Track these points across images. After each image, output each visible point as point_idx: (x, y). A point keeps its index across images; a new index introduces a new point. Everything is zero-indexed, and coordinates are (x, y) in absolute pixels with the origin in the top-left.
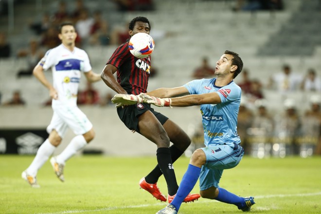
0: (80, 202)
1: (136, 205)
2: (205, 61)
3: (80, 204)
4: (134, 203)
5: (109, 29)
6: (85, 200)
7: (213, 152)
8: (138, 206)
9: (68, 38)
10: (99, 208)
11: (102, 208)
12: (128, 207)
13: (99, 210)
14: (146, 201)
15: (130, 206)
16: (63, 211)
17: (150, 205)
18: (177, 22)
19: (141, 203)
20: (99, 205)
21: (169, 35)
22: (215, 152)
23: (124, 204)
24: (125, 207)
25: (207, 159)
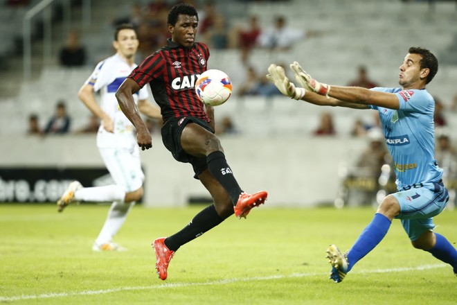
0: (185, 271)
1: (264, 276)
2: (363, 71)
3: (185, 274)
4: (261, 273)
5: (226, 26)
6: (192, 269)
7: (410, 200)
8: (267, 278)
9: (127, 47)
10: (211, 280)
11: (216, 280)
12: (252, 279)
13: (211, 284)
14: (278, 270)
15: (256, 277)
16: (160, 285)
17: (284, 276)
18: (323, 16)
19: (271, 273)
20: (212, 276)
21: (312, 34)
22: (411, 199)
23: (247, 276)
24: (248, 279)
25: (402, 209)
